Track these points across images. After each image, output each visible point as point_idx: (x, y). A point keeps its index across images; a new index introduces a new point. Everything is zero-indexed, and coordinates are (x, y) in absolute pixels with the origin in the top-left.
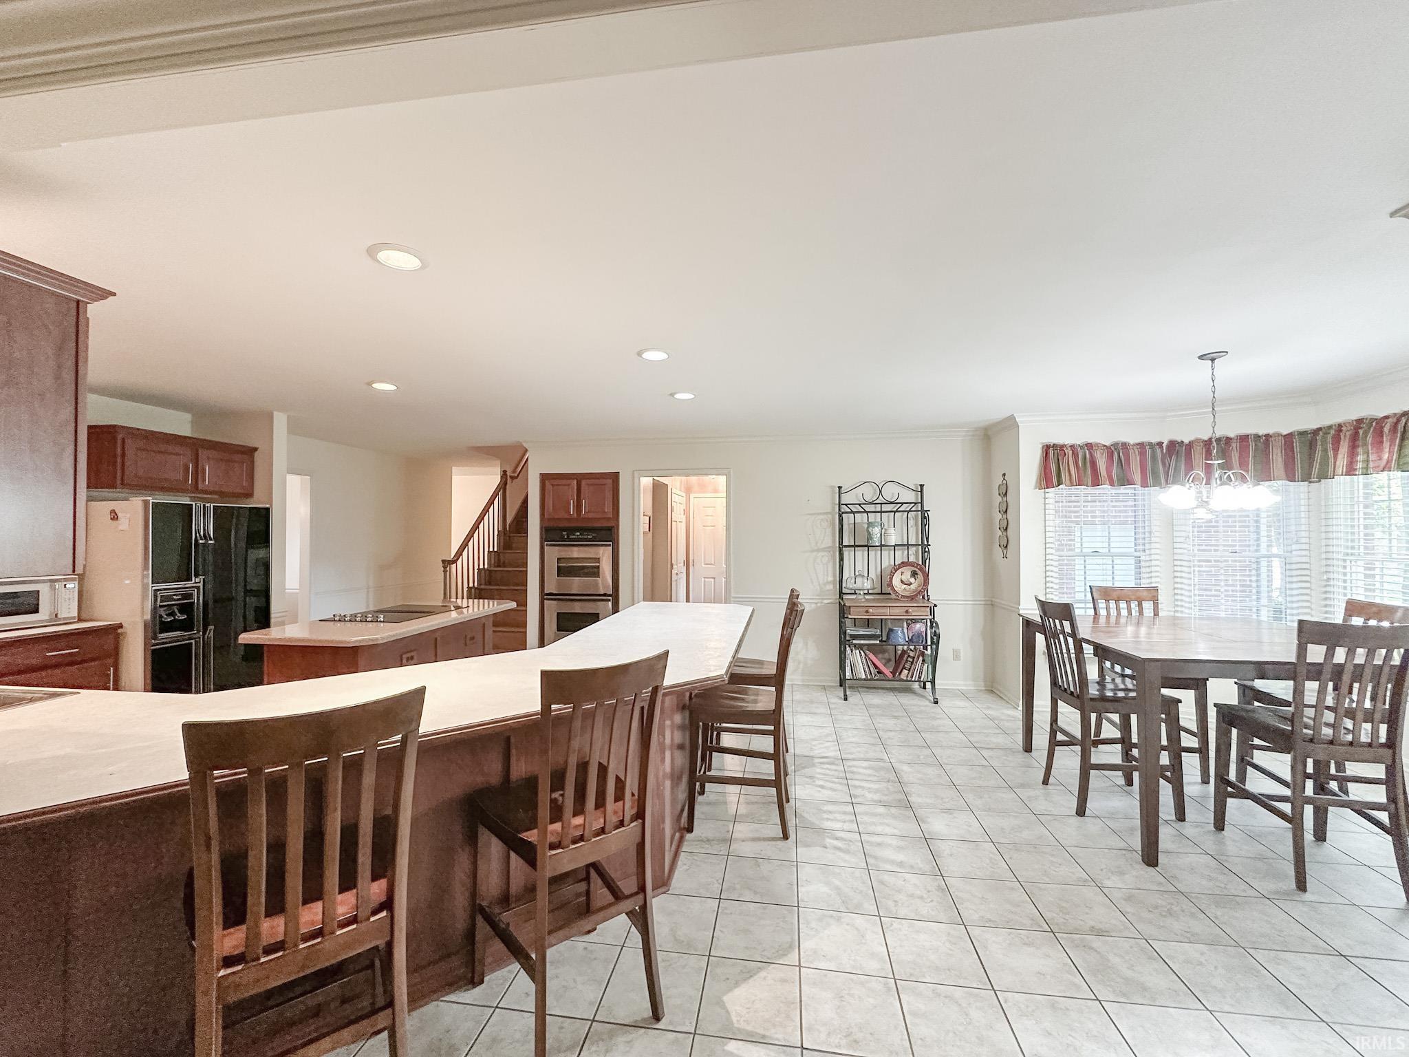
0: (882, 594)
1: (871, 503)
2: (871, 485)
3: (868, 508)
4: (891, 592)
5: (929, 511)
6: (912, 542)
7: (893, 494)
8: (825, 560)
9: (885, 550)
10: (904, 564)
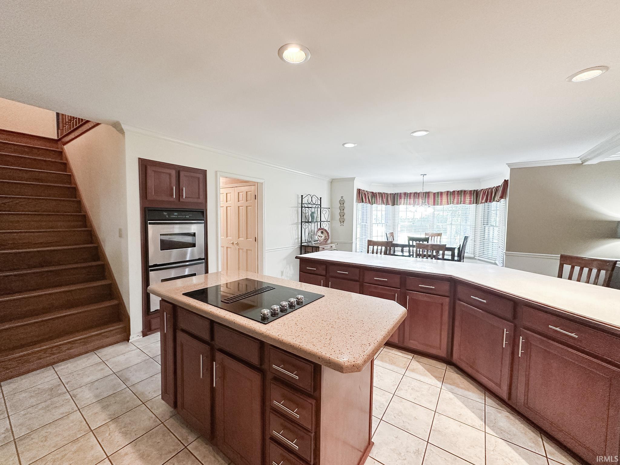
1: (309, 204)
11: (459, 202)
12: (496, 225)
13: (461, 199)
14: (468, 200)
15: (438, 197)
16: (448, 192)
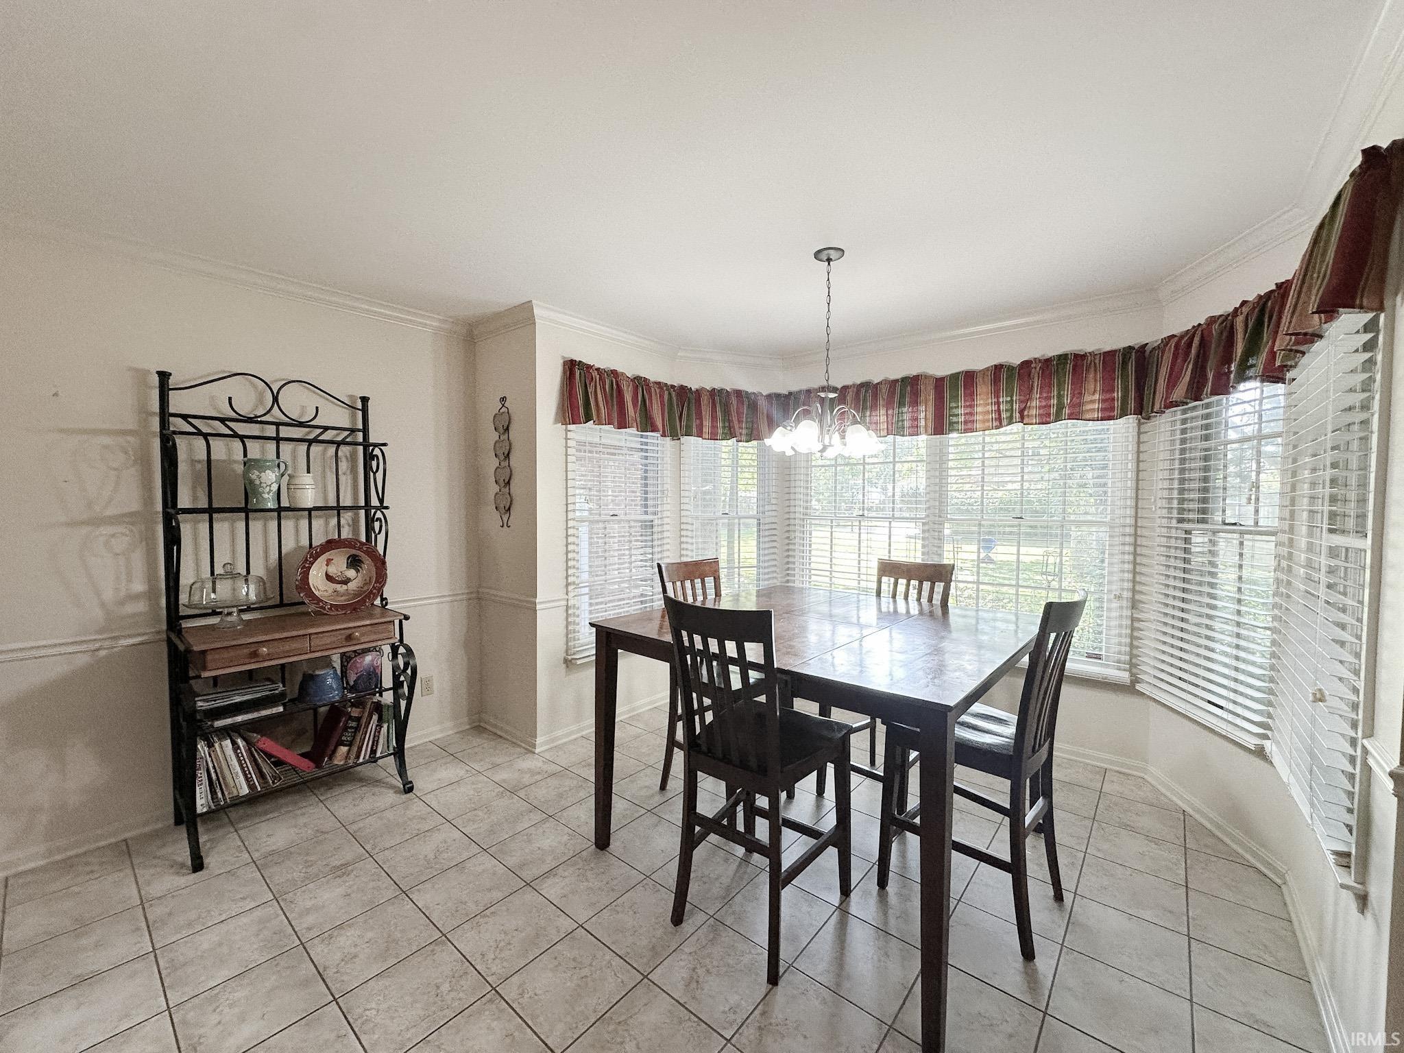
0: (281, 605)
1: (250, 420)
2: (251, 383)
3: (242, 429)
4: (307, 601)
5: (385, 445)
6: (346, 501)
7: (303, 407)
8: (120, 544)
9: (287, 518)
10: (330, 545)
11: (1053, 410)
12: (1256, 523)
13: (1060, 397)
14: (1093, 400)
15: (955, 398)
16: (998, 368)
